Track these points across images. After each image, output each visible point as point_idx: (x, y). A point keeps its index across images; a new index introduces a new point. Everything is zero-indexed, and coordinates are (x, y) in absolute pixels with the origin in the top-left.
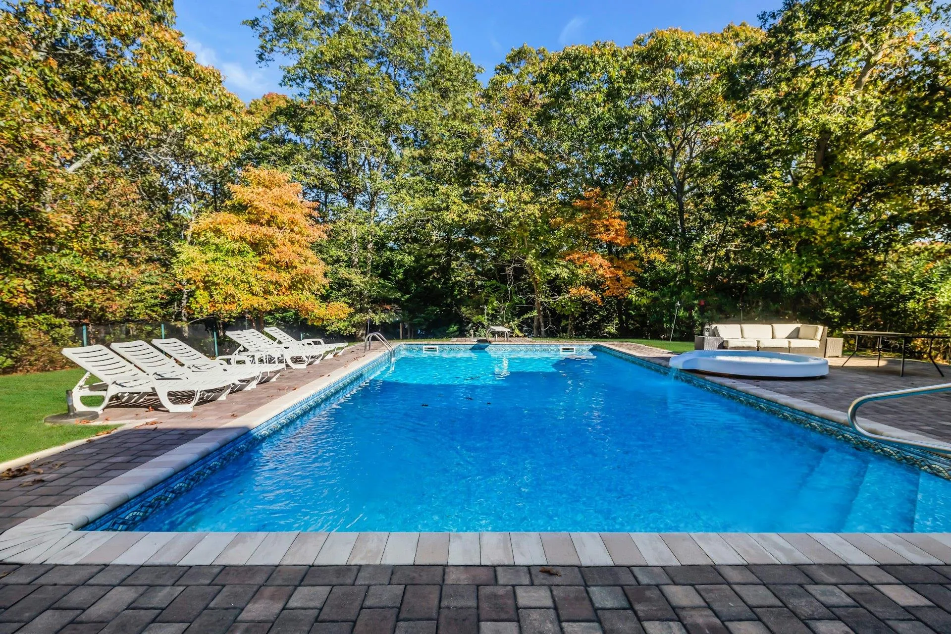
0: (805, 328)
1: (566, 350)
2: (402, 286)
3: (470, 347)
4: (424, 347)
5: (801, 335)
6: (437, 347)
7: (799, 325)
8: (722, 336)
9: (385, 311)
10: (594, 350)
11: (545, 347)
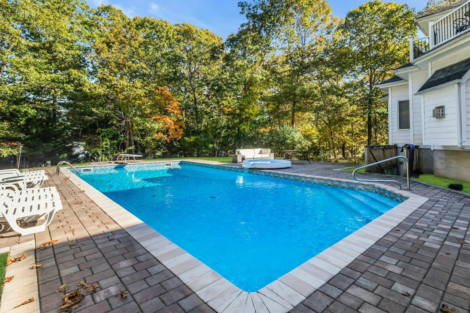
0: (264, 150)
1: (167, 165)
2: (24, 129)
3: (114, 167)
4: (82, 169)
5: (262, 152)
6: (92, 168)
7: (261, 149)
8: (242, 154)
9: (13, 147)
10: (180, 164)
11: (157, 164)
